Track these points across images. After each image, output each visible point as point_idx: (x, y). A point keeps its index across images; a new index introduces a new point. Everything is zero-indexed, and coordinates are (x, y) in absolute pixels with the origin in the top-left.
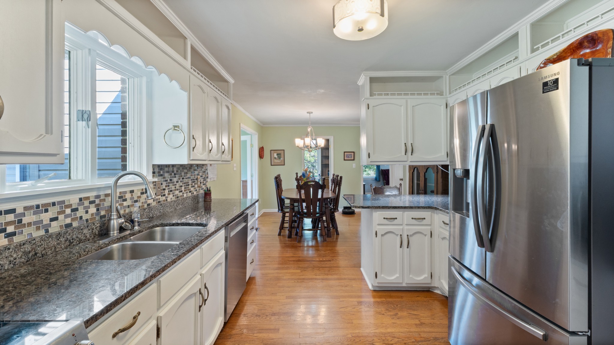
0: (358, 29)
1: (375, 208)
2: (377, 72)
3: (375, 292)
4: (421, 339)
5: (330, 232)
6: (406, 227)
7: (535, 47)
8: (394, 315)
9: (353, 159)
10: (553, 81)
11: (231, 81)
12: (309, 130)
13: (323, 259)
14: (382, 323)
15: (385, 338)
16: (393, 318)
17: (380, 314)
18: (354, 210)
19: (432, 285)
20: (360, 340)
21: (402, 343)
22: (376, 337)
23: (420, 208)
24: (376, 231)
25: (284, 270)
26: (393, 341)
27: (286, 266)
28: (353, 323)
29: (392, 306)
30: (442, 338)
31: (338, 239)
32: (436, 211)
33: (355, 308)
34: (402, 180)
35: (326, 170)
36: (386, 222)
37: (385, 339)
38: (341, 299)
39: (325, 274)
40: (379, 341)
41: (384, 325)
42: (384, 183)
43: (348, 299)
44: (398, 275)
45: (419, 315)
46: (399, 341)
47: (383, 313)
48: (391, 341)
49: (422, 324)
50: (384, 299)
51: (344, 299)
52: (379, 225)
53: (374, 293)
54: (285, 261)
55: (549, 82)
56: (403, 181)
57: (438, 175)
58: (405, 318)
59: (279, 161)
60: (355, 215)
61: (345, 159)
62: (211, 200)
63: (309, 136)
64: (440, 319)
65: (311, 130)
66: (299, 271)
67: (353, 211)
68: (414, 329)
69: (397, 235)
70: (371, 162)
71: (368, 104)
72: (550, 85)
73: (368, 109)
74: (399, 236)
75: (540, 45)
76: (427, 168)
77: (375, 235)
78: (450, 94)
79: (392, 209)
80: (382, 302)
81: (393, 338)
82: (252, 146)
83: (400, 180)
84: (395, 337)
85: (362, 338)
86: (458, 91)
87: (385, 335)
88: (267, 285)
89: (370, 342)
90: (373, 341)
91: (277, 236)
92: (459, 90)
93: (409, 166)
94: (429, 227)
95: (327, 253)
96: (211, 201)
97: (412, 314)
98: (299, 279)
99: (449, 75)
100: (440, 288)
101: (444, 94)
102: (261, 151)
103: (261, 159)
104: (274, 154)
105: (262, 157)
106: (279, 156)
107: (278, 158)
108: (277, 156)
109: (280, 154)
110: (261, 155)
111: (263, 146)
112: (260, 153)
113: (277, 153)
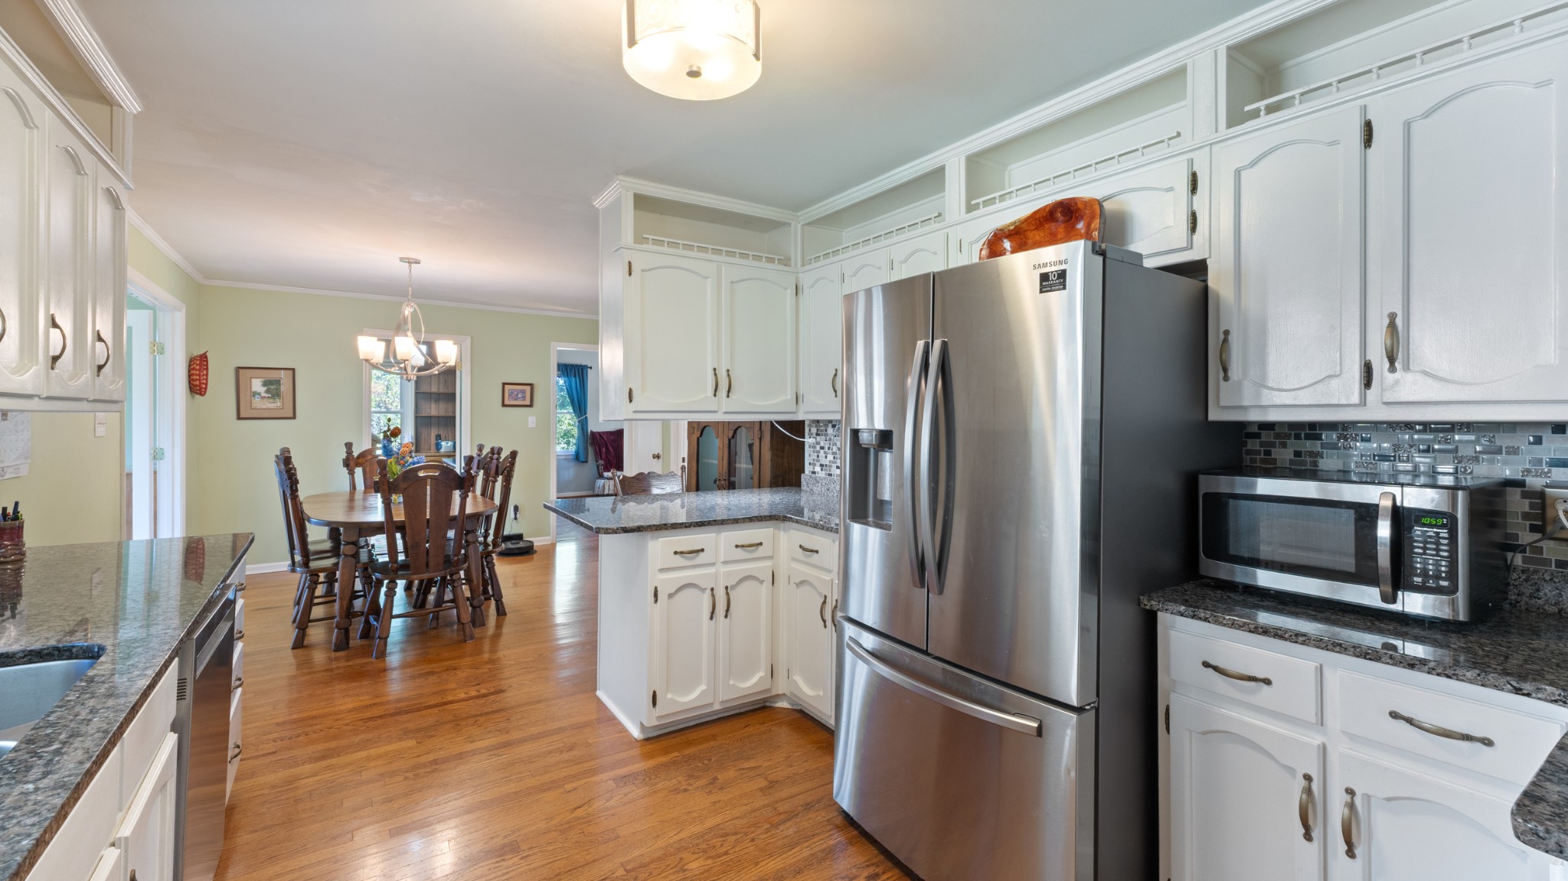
0: (687, 70)
1: (656, 530)
2: (653, 184)
3: (651, 741)
4: (782, 817)
5: (481, 610)
6: (724, 569)
7: (973, 202)
8: (710, 784)
9: (528, 402)
10: (1058, 274)
11: (129, 101)
12: (407, 311)
13: (478, 691)
14: (690, 812)
15: (707, 844)
16: (710, 791)
17: (678, 793)
18: (531, 542)
19: (774, 693)
20: (651, 873)
21: (746, 842)
22: (686, 849)
23: (754, 521)
24: (656, 588)
25: (356, 752)
26: (725, 846)
27: (357, 739)
28: (619, 837)
29: (700, 765)
30: (819, 801)
31: (501, 629)
32: (782, 525)
33: (612, 798)
34: (657, 457)
35: (429, 435)
36: (679, 561)
37: (706, 846)
38: (568, 787)
39: (500, 731)
40: (696, 856)
41: (695, 815)
42: (598, 466)
43: (587, 780)
44: (703, 687)
45: (761, 766)
46: (738, 839)
47: (683, 788)
48: (722, 845)
49: (772, 784)
50: (677, 754)
51: (575, 785)
52: (662, 570)
53: (651, 746)
54: (347, 725)
55: (1050, 274)
56: (660, 460)
57: (762, 443)
58: (733, 784)
59: (271, 406)
60: (535, 555)
61: (506, 402)
62: (23, 554)
63: (408, 330)
64: (804, 762)
65: (414, 314)
66: (411, 743)
67: (528, 544)
68: (760, 801)
69: (703, 590)
70: (635, 412)
71: (630, 263)
72: (1052, 280)
73: (630, 274)
74: (708, 592)
75: (980, 200)
76: (736, 428)
77: (653, 599)
78: (803, 265)
79: (695, 528)
80: (674, 763)
81: (724, 839)
82: (157, 348)
83: (654, 458)
84: (727, 835)
85: (653, 866)
86: (822, 262)
87: (706, 837)
88: (304, 816)
89: (674, 867)
90: (681, 864)
91: (290, 652)
92: (824, 259)
93: (689, 423)
94: (769, 563)
95: (487, 670)
96: (21, 560)
97: (746, 769)
98: (417, 767)
99: (802, 223)
100: (788, 694)
101: (793, 263)
102: (196, 370)
103: (197, 396)
104: (253, 380)
105: (200, 390)
106: (273, 387)
107: (270, 395)
108: (265, 389)
109: (278, 382)
110: (197, 383)
111: (207, 354)
112: (195, 377)
113: (263, 380)
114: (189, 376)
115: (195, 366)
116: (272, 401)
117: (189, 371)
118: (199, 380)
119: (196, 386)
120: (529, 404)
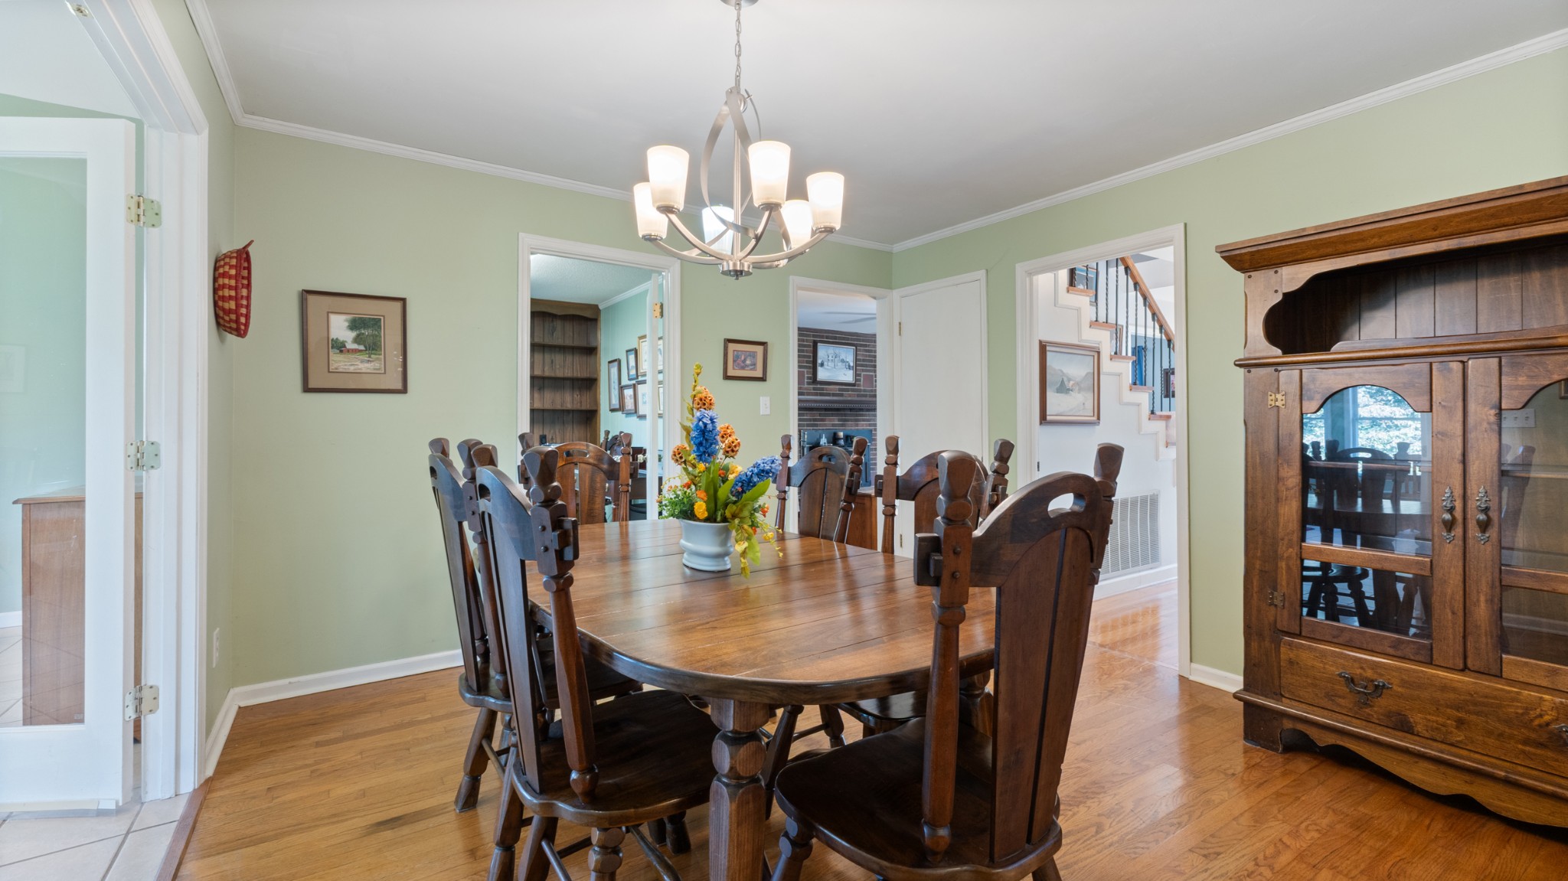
9: (760, 374)
59: (365, 367)
61: (730, 372)
82: (145, 210)
102: (230, 277)
103: (231, 338)
104: (333, 318)
105: (237, 321)
106: (367, 330)
107: (362, 348)
108: (352, 334)
109: (375, 323)
110: (232, 305)
111: (250, 249)
112: (227, 293)
113: (349, 317)
114: (215, 291)
115: (227, 268)
116: (365, 357)
117: (215, 280)
118: (236, 299)
119: (230, 311)
120: (761, 376)
